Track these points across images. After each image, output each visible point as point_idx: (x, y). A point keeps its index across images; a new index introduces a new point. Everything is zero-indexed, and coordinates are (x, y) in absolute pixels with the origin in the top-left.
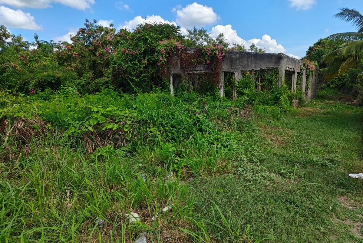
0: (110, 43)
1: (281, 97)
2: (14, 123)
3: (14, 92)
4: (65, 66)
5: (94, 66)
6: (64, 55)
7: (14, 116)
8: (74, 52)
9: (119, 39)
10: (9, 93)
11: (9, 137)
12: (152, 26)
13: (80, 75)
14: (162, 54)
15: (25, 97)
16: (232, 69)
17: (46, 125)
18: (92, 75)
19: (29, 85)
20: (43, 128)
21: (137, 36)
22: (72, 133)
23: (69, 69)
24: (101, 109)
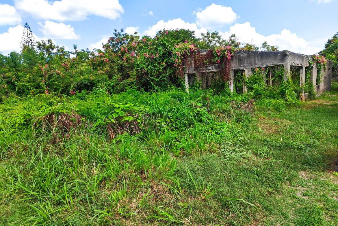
0: (135, 48)
1: (286, 91)
2: (59, 117)
3: (58, 94)
4: (98, 70)
5: (121, 69)
6: (97, 61)
7: (59, 112)
8: (105, 58)
9: (141, 45)
10: (55, 94)
11: (56, 127)
12: (169, 32)
13: (110, 77)
14: (177, 57)
15: (67, 98)
16: (240, 67)
17: (81, 118)
18: (120, 77)
19: (70, 87)
20: (79, 121)
21: (157, 42)
22: (99, 124)
23: (102, 73)
24: (122, 106)
